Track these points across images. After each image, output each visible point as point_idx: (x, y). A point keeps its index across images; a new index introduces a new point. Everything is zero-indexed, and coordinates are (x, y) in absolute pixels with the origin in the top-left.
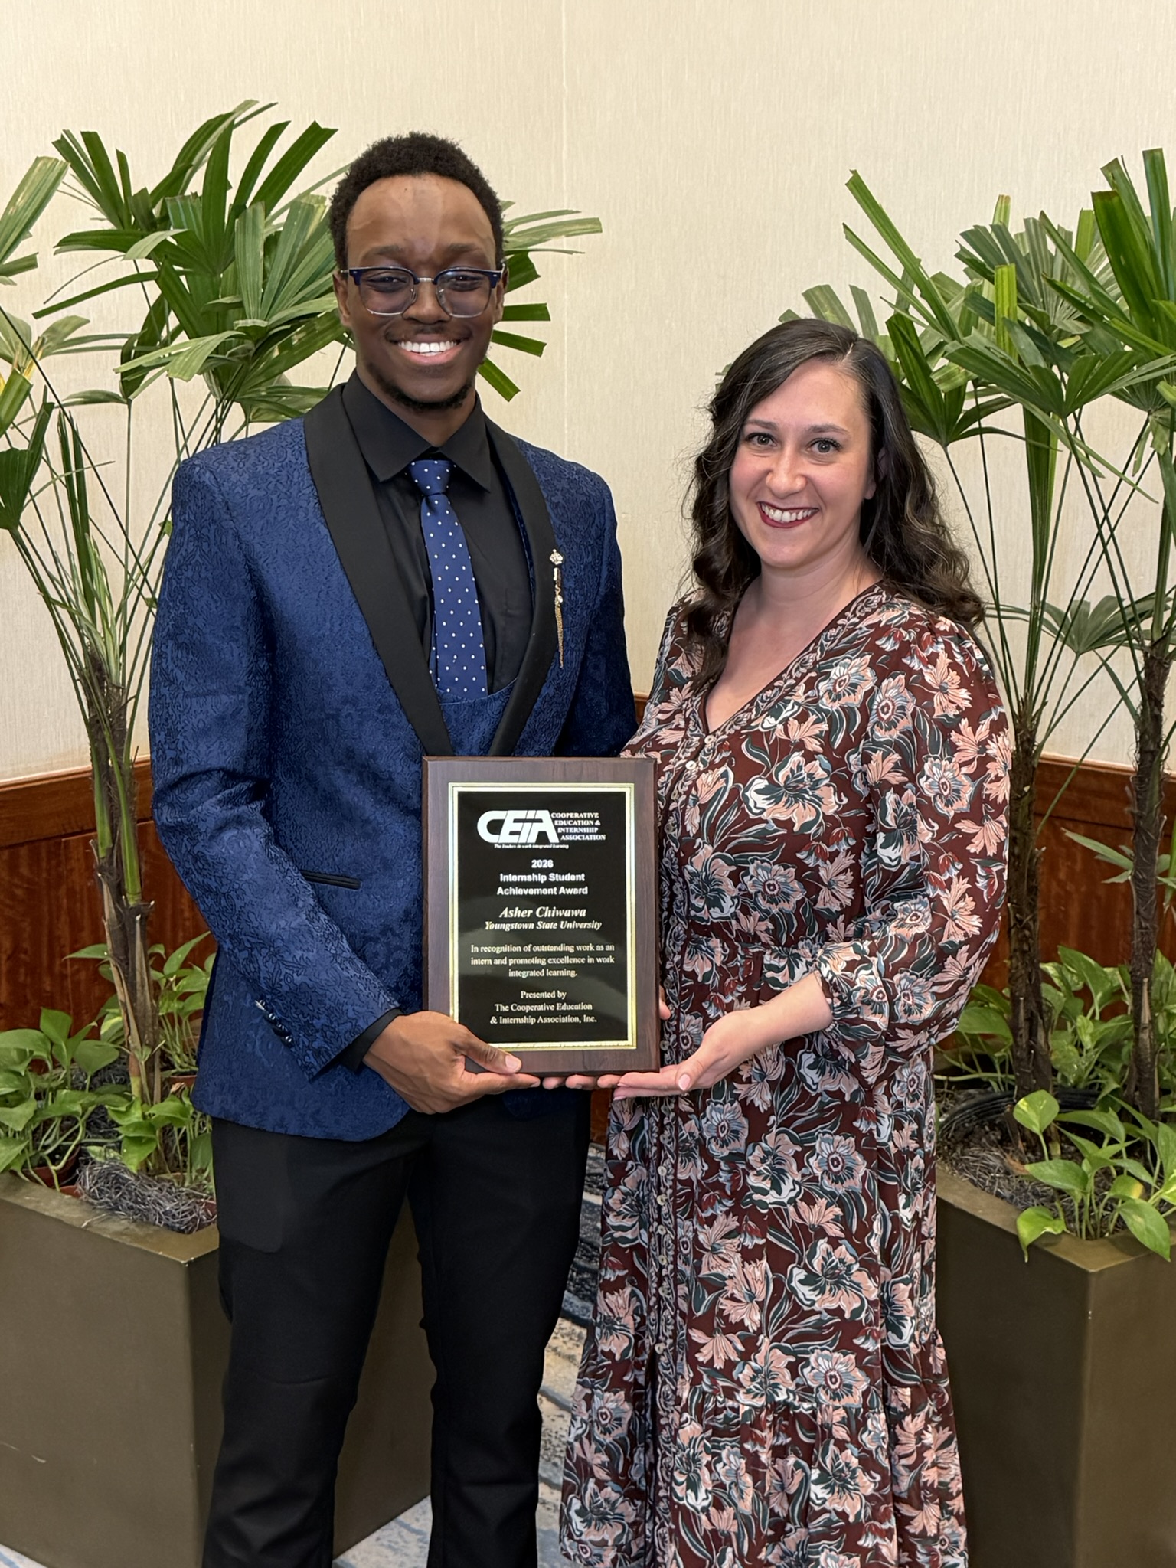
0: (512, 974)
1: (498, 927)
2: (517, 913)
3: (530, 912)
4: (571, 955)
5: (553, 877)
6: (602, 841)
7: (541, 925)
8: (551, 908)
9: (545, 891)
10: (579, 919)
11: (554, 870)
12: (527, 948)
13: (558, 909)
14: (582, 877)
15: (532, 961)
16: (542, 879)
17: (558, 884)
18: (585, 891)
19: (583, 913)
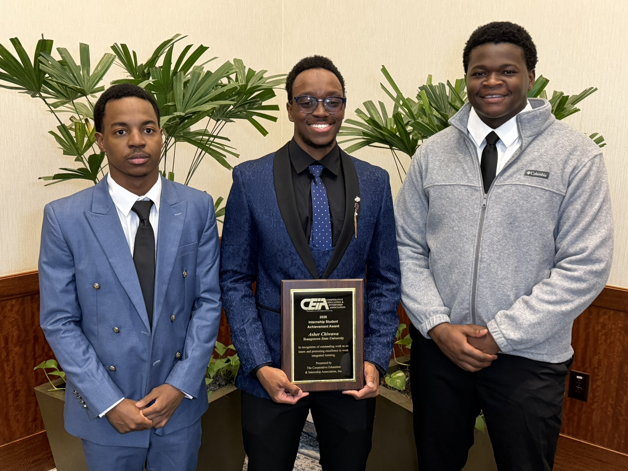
0: (313, 356)
1: (308, 339)
2: (315, 334)
3: (319, 334)
4: (334, 349)
5: (327, 322)
6: (344, 308)
7: (323, 339)
8: (326, 333)
9: (324, 327)
10: (336, 336)
11: (328, 319)
12: (318, 347)
13: (329, 333)
14: (337, 321)
15: (320, 351)
16: (323, 322)
17: (329, 324)
18: (338, 326)
19: (337, 334)
